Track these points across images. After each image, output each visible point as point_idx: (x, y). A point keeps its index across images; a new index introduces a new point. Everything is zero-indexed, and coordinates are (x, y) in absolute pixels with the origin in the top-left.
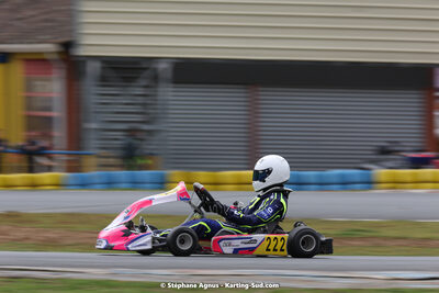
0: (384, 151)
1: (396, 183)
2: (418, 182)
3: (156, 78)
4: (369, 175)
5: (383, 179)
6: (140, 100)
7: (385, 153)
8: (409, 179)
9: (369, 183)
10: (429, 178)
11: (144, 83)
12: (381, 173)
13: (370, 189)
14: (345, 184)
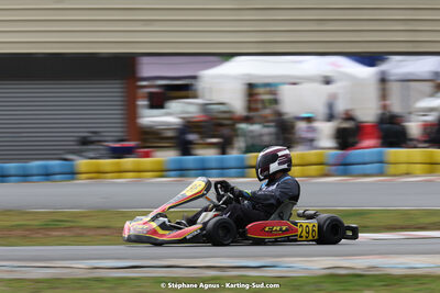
0: (85, 142)
4: (72, 165)
5: (83, 169)
9: (72, 174)
12: (82, 163)
13: (73, 179)
14: (47, 175)
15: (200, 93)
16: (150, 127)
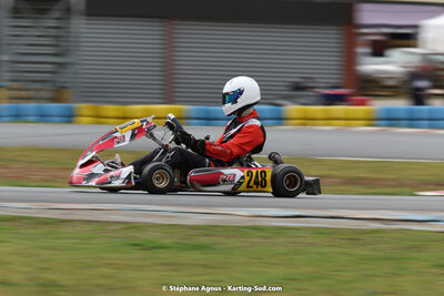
0: (298, 87)
1: (307, 120)
2: (329, 119)
3: (68, 11)
4: (279, 112)
5: (294, 115)
6: (53, 32)
7: (298, 89)
8: (319, 116)
9: (280, 119)
10: (342, 115)
11: (57, 14)
12: (292, 109)
13: (280, 124)
15: (420, 42)
16: (369, 75)
